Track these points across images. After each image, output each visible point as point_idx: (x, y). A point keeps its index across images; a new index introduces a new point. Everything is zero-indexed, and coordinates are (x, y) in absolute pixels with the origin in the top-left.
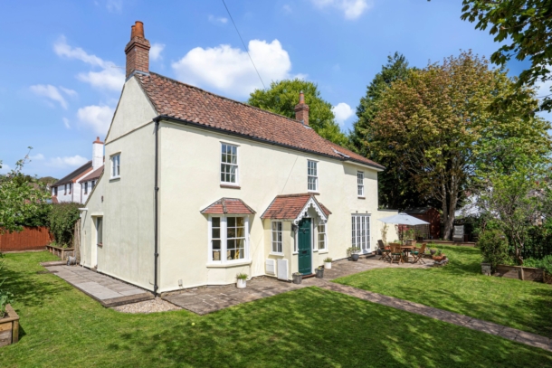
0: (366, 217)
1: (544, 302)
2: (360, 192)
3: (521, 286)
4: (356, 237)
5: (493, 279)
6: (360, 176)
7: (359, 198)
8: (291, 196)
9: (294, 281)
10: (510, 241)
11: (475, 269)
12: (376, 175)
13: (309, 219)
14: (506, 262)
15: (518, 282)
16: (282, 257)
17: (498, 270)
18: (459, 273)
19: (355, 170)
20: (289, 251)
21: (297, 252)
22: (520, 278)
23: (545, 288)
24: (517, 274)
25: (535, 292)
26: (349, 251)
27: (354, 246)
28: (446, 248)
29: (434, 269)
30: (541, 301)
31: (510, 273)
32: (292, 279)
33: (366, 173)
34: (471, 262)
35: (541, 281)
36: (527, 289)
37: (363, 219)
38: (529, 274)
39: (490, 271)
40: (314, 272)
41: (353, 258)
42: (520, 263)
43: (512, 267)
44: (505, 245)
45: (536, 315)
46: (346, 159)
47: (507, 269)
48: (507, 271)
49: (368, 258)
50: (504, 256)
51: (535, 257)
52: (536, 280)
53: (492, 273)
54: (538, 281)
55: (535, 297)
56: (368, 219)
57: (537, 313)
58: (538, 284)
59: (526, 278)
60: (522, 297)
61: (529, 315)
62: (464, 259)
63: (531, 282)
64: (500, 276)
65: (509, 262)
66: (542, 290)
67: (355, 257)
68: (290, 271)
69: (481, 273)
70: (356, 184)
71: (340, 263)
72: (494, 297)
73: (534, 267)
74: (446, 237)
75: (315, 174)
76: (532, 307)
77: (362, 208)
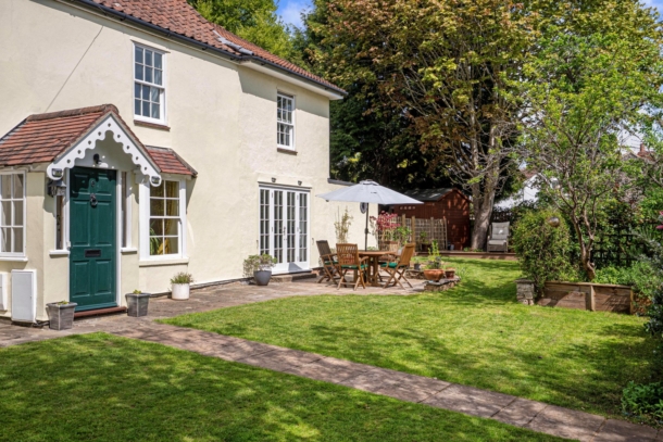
0: (298, 195)
1: (620, 346)
2: (283, 139)
3: (584, 321)
4: (272, 235)
5: (535, 310)
6: (284, 104)
7: (280, 150)
8: (62, 115)
9: (49, 324)
10: (572, 232)
11: (507, 294)
12: (326, 108)
13: (112, 175)
14: (563, 275)
15: (582, 314)
16: (22, 265)
17: (546, 292)
18: (471, 301)
19: (273, 90)
20: (40, 248)
21: (65, 250)
22: (588, 307)
23: (629, 323)
24: (583, 299)
25: (609, 331)
26: (250, 262)
27: (264, 252)
28: (470, 262)
29: (423, 295)
30: (613, 346)
31: (570, 297)
32: (45, 318)
33: (299, 98)
34: (503, 282)
35: (627, 311)
36: (595, 325)
37: (291, 198)
38: (605, 297)
39: (531, 296)
40: (122, 302)
41: (258, 280)
42: (587, 275)
43: (574, 285)
44: (563, 241)
45: (595, 372)
46: (244, 57)
47: (564, 289)
48: (566, 294)
49: (295, 279)
50: (561, 263)
51: (618, 263)
52: (617, 310)
53: (536, 300)
54: (619, 312)
55: (604, 339)
56: (303, 199)
57: (598, 369)
58: (620, 316)
59: (600, 307)
60: (578, 340)
61: (580, 371)
62: (491, 278)
63: (608, 313)
64: (551, 305)
65: (569, 276)
66: (624, 327)
67: (263, 277)
68: (40, 299)
69: (516, 301)
70: (275, 120)
71: (221, 288)
72: (522, 341)
73: (614, 283)
74: (475, 245)
75: (159, 81)
76: (591, 357)
77: (288, 173)
